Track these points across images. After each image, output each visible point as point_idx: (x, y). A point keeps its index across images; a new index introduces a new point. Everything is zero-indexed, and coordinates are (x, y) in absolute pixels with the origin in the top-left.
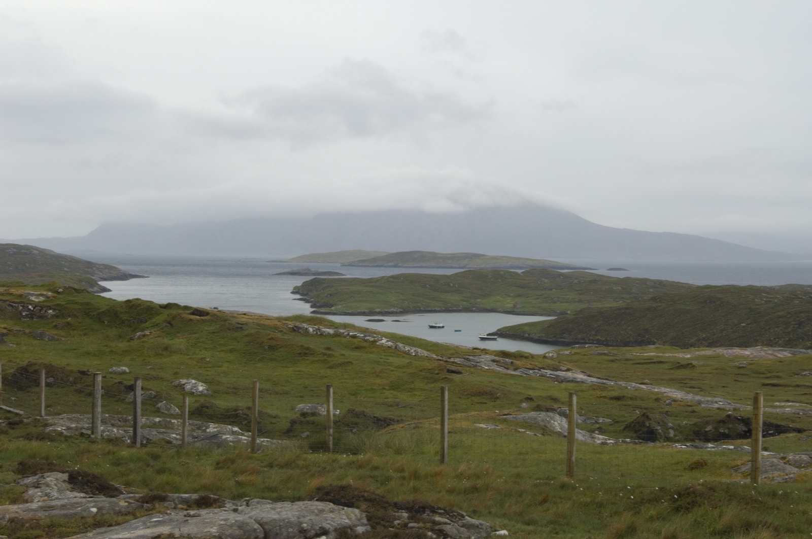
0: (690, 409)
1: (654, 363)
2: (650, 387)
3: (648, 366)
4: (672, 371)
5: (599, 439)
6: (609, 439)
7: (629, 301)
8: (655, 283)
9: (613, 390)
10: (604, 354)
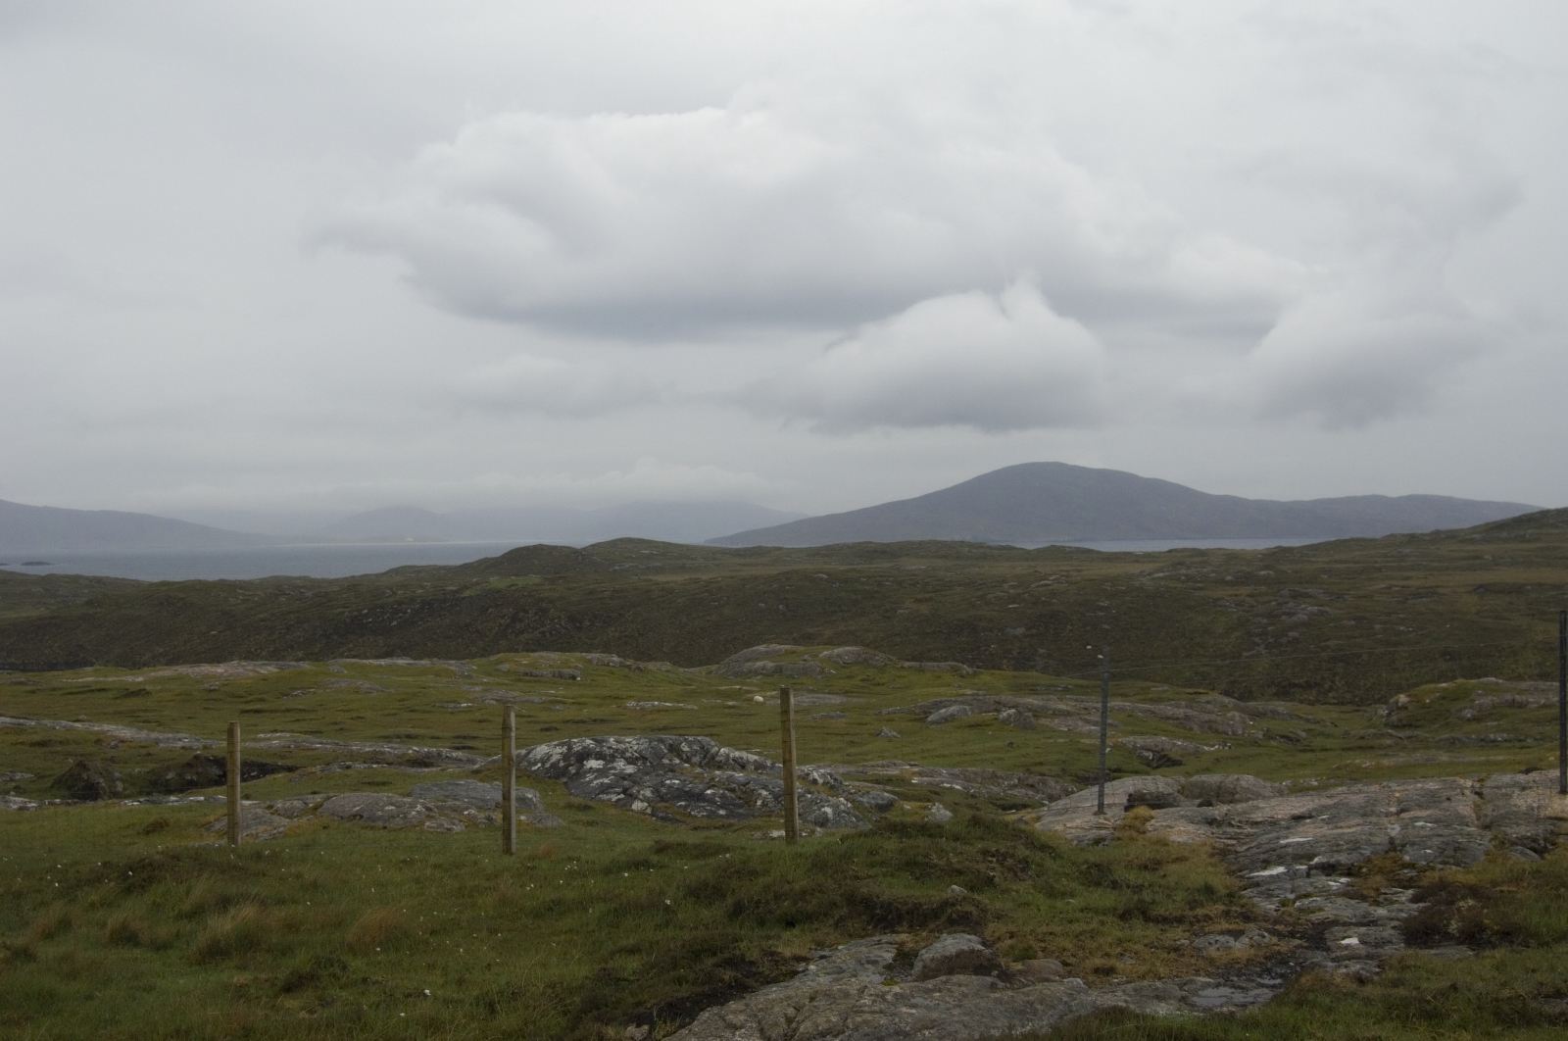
0: (144, 751)
1: (93, 691)
2: (87, 725)
3: (84, 696)
4: (118, 701)
5: (15, 803)
6: (30, 802)
7: (55, 607)
8: (90, 581)
9: (35, 733)
10: (21, 683)
